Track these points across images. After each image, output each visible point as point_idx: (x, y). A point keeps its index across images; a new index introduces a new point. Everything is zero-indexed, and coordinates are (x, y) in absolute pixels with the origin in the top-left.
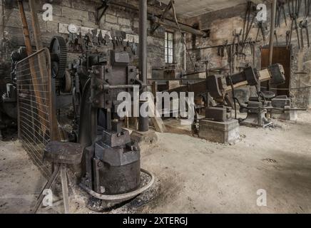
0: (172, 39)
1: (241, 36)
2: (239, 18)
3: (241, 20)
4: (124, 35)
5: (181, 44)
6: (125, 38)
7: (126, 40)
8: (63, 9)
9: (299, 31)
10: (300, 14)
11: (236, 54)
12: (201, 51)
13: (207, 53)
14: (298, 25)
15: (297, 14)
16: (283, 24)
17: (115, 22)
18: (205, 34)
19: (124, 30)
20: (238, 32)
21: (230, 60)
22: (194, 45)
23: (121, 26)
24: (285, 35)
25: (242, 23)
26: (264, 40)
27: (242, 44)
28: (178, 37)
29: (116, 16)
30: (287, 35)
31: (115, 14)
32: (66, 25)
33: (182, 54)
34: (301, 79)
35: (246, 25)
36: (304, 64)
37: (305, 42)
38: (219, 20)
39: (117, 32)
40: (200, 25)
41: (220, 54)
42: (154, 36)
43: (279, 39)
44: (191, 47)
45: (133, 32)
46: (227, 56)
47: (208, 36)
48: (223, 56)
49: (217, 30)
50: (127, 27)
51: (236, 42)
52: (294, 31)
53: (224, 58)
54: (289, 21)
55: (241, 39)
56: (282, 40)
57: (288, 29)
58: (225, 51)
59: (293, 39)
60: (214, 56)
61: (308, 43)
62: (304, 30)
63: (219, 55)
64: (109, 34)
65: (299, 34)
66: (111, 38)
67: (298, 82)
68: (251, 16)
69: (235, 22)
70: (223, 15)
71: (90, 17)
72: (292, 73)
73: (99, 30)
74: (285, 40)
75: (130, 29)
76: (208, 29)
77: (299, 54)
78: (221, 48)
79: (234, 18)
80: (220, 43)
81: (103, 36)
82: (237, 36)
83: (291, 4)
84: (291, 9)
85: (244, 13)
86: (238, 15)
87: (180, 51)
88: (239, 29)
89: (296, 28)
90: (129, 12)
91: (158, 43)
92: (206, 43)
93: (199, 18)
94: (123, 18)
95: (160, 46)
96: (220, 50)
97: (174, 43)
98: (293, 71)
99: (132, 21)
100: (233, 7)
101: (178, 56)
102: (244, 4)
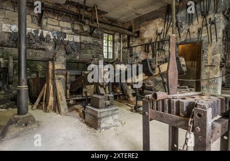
0: (112, 40)
1: (162, 35)
2: (161, 20)
3: (162, 21)
4: (65, 35)
5: (118, 44)
6: (65, 37)
7: (66, 39)
8: (7, 12)
9: (209, 28)
10: (210, 12)
11: (158, 50)
12: (133, 48)
13: (138, 50)
14: (208, 22)
15: (207, 13)
16: (195, 22)
17: (57, 24)
18: (136, 35)
19: (65, 31)
20: (160, 31)
21: (154, 55)
22: (128, 44)
23: (62, 28)
24: (197, 32)
25: (163, 23)
26: (180, 37)
27: (163, 41)
28: (117, 37)
29: (57, 20)
30: (199, 32)
31: (56, 18)
32: (9, 25)
33: (119, 52)
34: (211, 71)
35: (166, 25)
36: (213, 57)
37: (214, 37)
38: (146, 23)
39: (58, 33)
40: (133, 27)
41: (147, 51)
42: (93, 37)
43: (192, 36)
44: (127, 46)
45: (73, 33)
46: (151, 52)
47: (138, 36)
48: (148, 52)
49: (144, 31)
50: (68, 29)
51: (158, 40)
52: (205, 28)
53: (149, 54)
54: (200, 20)
55: (162, 37)
56: (194, 36)
57: (200, 26)
58: (150, 48)
59: (203, 35)
60: (142, 53)
61: (217, 38)
62: (213, 26)
63: (145, 51)
64: (50, 34)
65: (209, 30)
66: (52, 37)
67: (208, 74)
68: (170, 17)
69: (158, 23)
70: (149, 18)
71: (32, 20)
72: (203, 66)
73: (40, 31)
74: (196, 36)
75: (71, 31)
76: (138, 30)
77: (208, 48)
78: (147, 45)
79: (157, 20)
80: (147, 41)
81: (45, 35)
82: (159, 34)
83: (202, 3)
84: (202, 8)
85: (165, 14)
86: (160, 17)
87: (118, 49)
88: (160, 29)
89: (206, 25)
90: (69, 16)
91: (97, 42)
92: (137, 42)
93: (132, 22)
94: (64, 21)
95: (99, 45)
96: (146, 47)
97: (114, 43)
98: (203, 64)
99: (73, 24)
100: (156, 10)
101: (117, 53)
102: (165, 6)
